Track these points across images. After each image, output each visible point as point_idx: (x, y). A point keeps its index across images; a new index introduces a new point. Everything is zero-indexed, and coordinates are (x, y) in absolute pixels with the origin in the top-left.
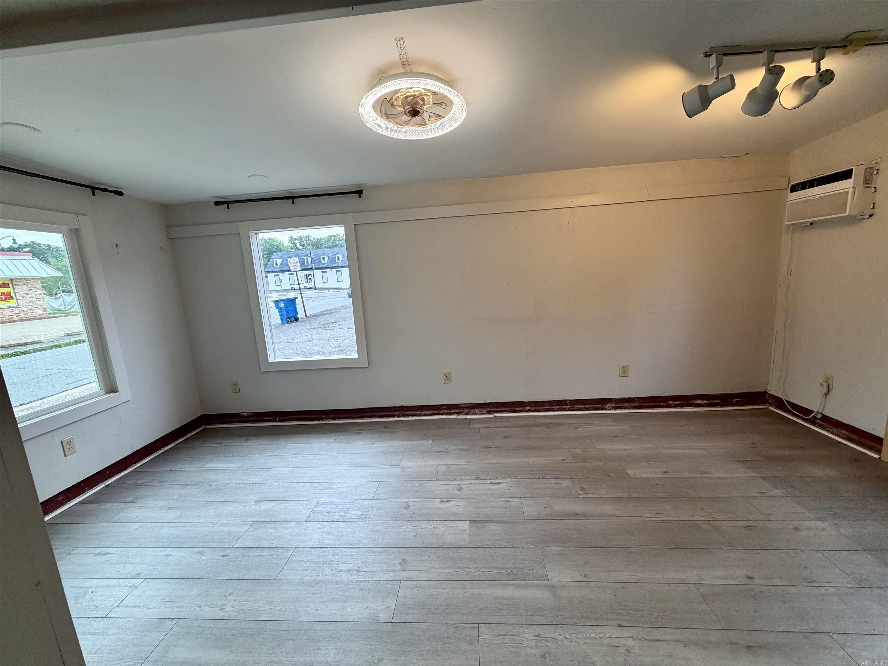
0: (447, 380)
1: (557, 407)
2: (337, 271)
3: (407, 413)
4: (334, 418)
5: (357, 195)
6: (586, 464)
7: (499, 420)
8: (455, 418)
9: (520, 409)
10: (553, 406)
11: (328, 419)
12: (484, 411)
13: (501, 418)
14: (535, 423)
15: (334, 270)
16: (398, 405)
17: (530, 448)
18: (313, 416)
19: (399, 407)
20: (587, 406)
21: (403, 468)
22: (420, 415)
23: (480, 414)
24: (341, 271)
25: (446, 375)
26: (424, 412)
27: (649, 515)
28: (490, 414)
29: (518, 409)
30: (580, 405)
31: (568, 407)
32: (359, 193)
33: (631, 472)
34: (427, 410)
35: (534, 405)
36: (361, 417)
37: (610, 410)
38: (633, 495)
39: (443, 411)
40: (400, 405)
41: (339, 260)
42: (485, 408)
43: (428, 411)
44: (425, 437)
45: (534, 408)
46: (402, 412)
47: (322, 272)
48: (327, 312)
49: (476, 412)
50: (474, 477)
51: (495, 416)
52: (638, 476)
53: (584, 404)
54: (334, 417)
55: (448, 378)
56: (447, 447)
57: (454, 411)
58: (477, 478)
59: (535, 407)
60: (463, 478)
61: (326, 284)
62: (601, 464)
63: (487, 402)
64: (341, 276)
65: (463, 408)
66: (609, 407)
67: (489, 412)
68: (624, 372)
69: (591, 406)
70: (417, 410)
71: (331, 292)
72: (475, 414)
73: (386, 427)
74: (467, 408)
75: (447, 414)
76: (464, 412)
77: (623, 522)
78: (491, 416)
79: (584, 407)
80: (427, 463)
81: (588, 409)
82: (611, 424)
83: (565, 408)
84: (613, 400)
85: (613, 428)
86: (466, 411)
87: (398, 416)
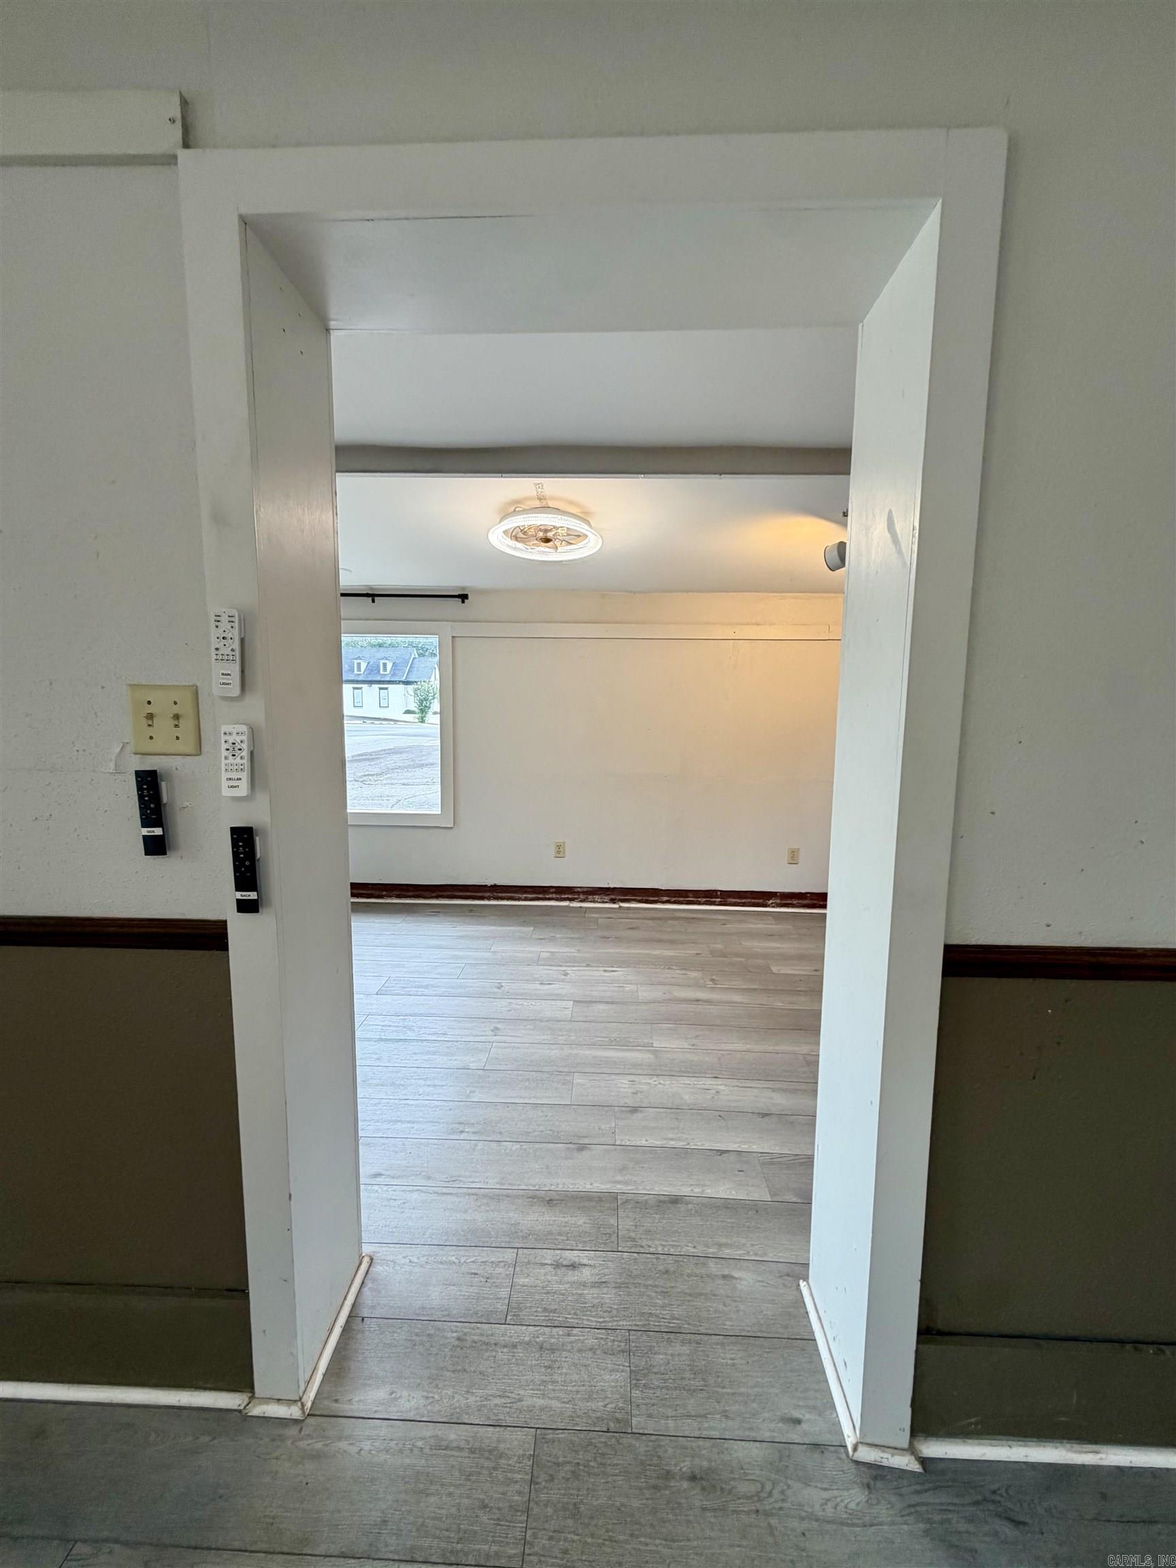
0: (558, 852)
1: (704, 900)
2: (380, 689)
3: (500, 895)
4: (399, 897)
5: (460, 600)
6: (725, 959)
7: (626, 911)
8: (567, 906)
9: (656, 899)
10: (699, 898)
11: (390, 897)
12: (607, 898)
13: (628, 908)
14: (673, 916)
15: (376, 687)
16: (489, 883)
17: (660, 941)
18: (370, 892)
19: (491, 886)
20: (743, 901)
21: (495, 952)
22: (519, 899)
23: (600, 902)
24: (386, 689)
25: (559, 847)
26: (525, 896)
27: (781, 1004)
28: (614, 903)
29: (652, 899)
30: (734, 898)
31: (719, 900)
32: (463, 597)
33: (774, 969)
34: (528, 893)
35: (673, 895)
36: (437, 897)
37: (773, 907)
38: (771, 987)
39: (550, 896)
40: (492, 883)
41: (385, 669)
42: (608, 895)
43: (531, 894)
44: (525, 923)
45: (673, 899)
46: (495, 894)
47: (354, 688)
48: (364, 757)
49: (596, 899)
50: (584, 964)
51: (620, 907)
52: (782, 972)
53: (740, 898)
54: (399, 895)
55: (561, 849)
56: (553, 935)
57: (566, 896)
58: (588, 965)
59: (675, 897)
60: (568, 964)
61: (359, 709)
62: (743, 960)
63: (612, 886)
64: (387, 698)
65: (579, 893)
66: (772, 903)
67: (613, 901)
68: (794, 857)
69: (749, 900)
70: (515, 892)
71: (369, 723)
72: (594, 902)
73: (471, 911)
74: (584, 893)
75: (557, 899)
76: (579, 898)
77: (750, 1008)
78: (616, 906)
79: (739, 901)
80: (526, 949)
81: (744, 905)
82: (769, 922)
83: (715, 902)
84: (778, 894)
85: (774, 926)
86: (582, 897)
87: (489, 898)
